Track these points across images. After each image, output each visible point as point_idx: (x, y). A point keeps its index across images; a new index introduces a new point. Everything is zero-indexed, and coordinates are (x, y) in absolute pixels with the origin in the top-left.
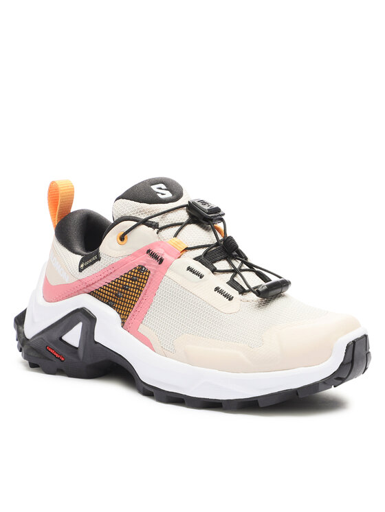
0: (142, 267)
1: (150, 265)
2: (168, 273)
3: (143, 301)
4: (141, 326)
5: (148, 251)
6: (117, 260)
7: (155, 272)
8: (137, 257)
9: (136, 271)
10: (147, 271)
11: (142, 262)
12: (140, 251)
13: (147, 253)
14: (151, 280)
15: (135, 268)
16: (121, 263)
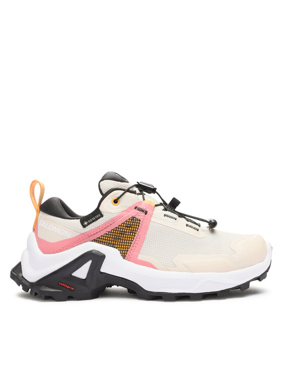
0: (134, 217)
1: (139, 216)
2: (152, 219)
3: (138, 239)
4: (139, 255)
5: (136, 208)
6: (116, 215)
7: (144, 219)
8: (129, 212)
9: (130, 221)
10: (137, 220)
11: (133, 215)
12: (130, 208)
13: (135, 209)
14: (142, 225)
15: (129, 219)
16: (119, 217)
